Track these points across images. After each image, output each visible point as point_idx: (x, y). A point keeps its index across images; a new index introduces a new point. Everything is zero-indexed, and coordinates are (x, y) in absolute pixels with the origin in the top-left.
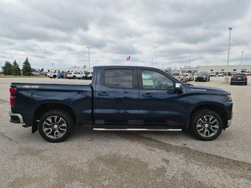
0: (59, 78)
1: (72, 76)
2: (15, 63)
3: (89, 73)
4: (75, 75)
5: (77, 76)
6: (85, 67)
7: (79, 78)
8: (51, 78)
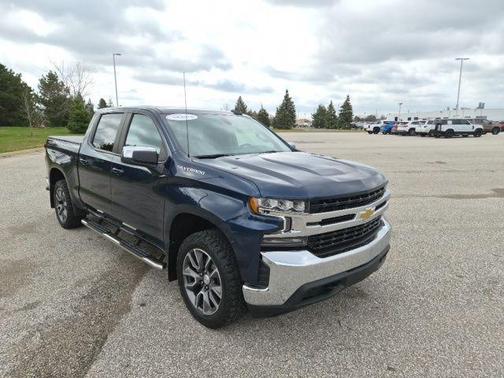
0: (385, 133)
1: (407, 129)
2: (331, 106)
3: (445, 122)
4: (413, 126)
5: (419, 129)
6: (481, 106)
7: (423, 135)
8: (370, 132)
